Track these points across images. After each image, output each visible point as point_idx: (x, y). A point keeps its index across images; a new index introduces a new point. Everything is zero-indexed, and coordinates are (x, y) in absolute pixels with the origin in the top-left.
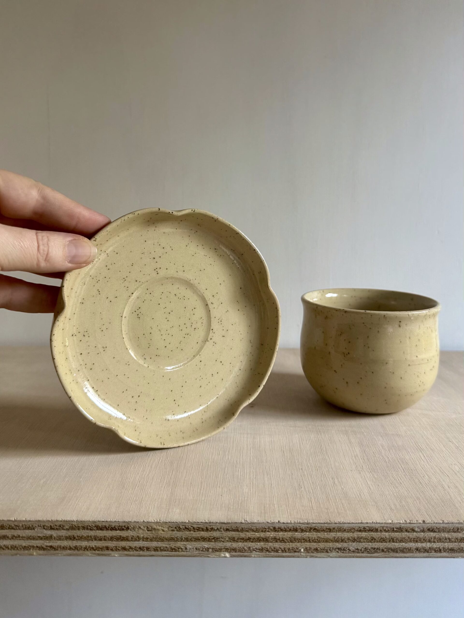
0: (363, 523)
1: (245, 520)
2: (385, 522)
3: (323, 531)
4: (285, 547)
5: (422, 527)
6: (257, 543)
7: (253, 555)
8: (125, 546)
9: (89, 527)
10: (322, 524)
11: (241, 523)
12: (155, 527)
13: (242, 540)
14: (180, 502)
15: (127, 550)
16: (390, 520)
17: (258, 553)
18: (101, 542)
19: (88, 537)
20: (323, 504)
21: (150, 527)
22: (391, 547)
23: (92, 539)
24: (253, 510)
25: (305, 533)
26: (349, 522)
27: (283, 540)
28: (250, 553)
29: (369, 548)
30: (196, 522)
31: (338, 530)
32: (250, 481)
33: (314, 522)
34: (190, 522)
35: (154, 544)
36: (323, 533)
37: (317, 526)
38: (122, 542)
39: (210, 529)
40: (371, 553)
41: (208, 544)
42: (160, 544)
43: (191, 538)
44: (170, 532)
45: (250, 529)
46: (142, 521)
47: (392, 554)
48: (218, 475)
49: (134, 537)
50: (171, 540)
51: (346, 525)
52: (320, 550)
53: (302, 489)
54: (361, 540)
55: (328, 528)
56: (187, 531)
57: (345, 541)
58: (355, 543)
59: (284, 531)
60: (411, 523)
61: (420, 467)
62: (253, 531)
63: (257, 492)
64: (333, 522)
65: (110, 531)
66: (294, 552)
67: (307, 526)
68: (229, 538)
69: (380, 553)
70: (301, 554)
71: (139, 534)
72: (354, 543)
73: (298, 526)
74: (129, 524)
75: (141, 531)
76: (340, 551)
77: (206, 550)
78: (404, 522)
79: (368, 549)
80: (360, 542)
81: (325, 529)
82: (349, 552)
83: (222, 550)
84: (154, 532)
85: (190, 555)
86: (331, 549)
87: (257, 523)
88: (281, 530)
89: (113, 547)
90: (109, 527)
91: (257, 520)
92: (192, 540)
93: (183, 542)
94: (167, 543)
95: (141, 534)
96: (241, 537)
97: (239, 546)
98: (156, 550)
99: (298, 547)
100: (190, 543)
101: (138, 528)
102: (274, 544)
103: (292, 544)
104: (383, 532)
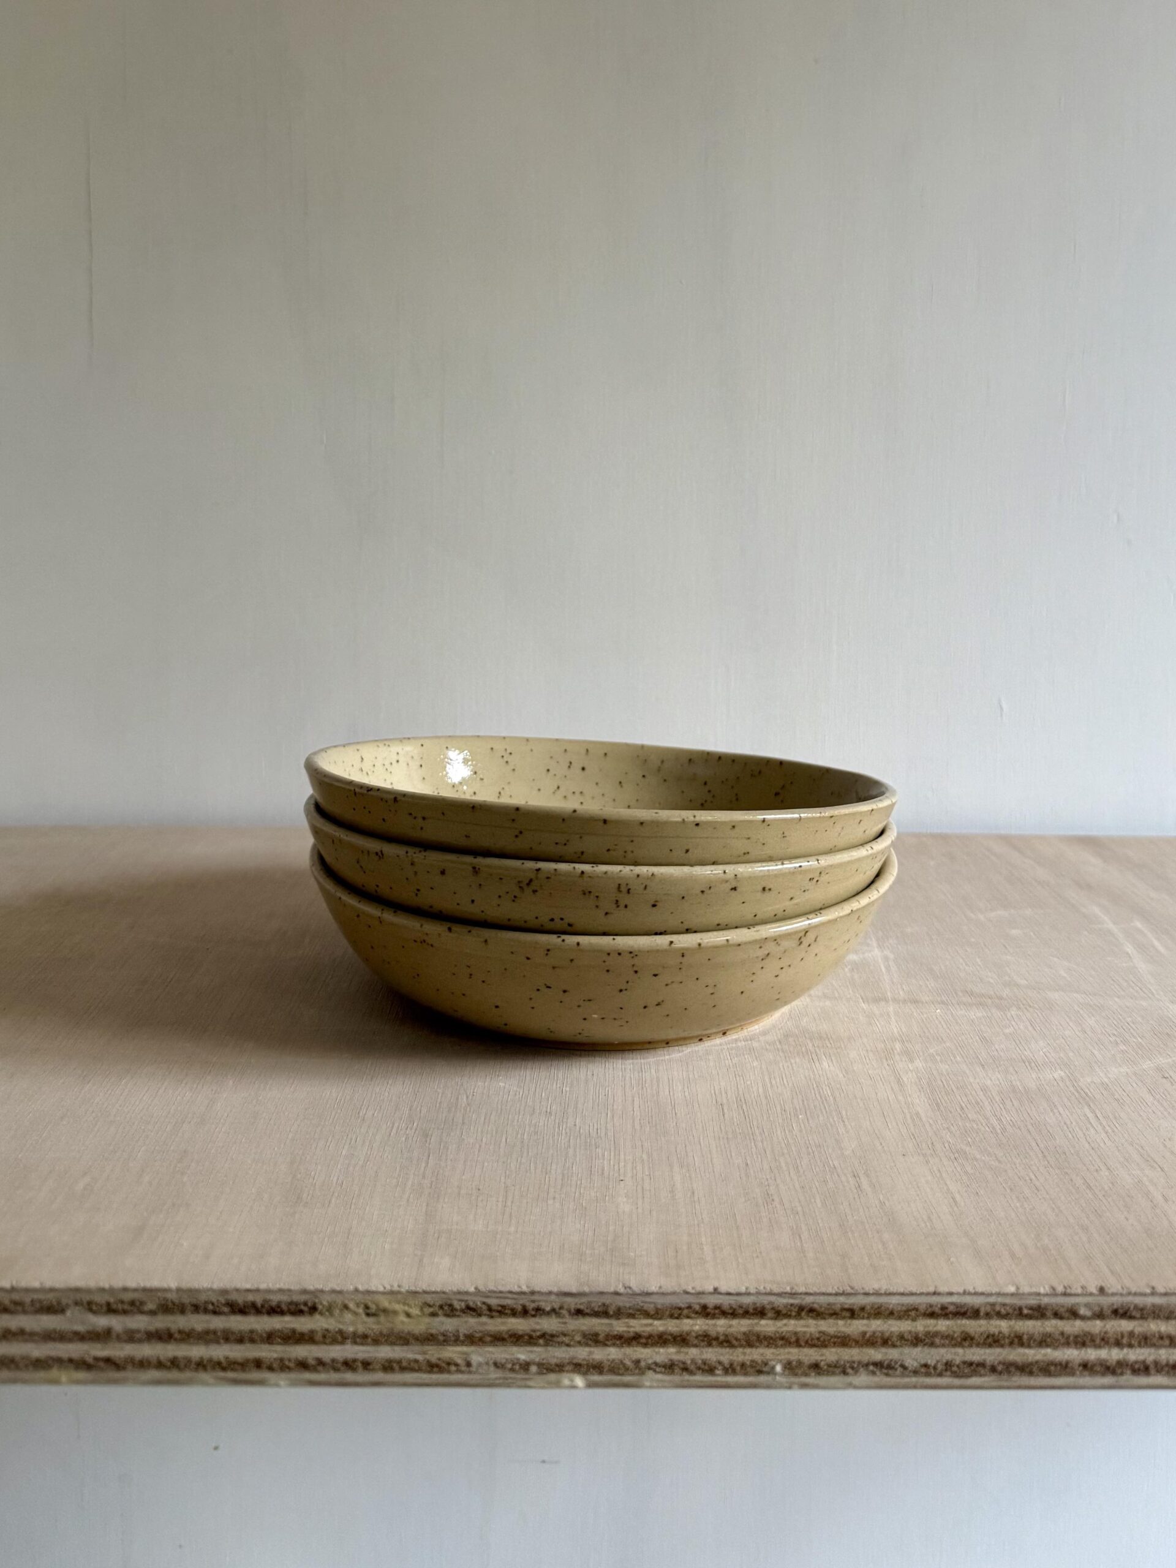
0: (939, 1294)
1: (626, 1286)
2: (995, 1290)
3: (835, 1314)
4: (731, 1360)
5: (1099, 1305)
6: (657, 1350)
7: (646, 1380)
8: (307, 1358)
10: (831, 1297)
11: (617, 1293)
12: (385, 1303)
13: (617, 1340)
14: (452, 1237)
15: (310, 1368)
16: (1013, 1285)
17: (660, 1376)
18: (242, 1346)
19: (207, 1332)
20: (832, 1243)
21: (374, 1306)
22: (1016, 1361)
23: (219, 1338)
24: (645, 1258)
25: (785, 1321)
26: (902, 1290)
27: (728, 1341)
28: (639, 1374)
29: (958, 1362)
30: (495, 1289)
31: (872, 1312)
33: (808, 1291)
34: (479, 1290)
35: (385, 1352)
36: (832, 1321)
37: (817, 1301)
38: (297, 1348)
39: (533, 1309)
40: (962, 1377)
41: (526, 1351)
42: (399, 1352)
43: (481, 1334)
44: (427, 1321)
45: (638, 1310)
46: (352, 1288)
47: (1016, 1379)
49: (330, 1333)
50: (429, 1340)
51: (894, 1300)
52: (825, 1367)
53: (774, 1205)
54: (936, 1340)
55: (846, 1306)
56: (473, 1316)
57: (893, 1342)
58: (919, 1349)
59: (729, 1316)
60: (1070, 1295)
61: (1087, 1145)
62: (647, 1315)
63: (654, 1213)
64: (858, 1292)
65: (265, 1315)
66: (757, 1374)
67: (791, 1301)
68: (584, 1335)
70: (775, 1379)
71: (343, 1323)
72: (916, 1350)
73: (765, 1302)
74: (316, 1297)
75: (350, 1317)
76: (881, 1370)
77: (521, 1368)
78: (1048, 1290)
79: (954, 1364)
80: (932, 1345)
81: (838, 1311)
82: (903, 1373)
83: (564, 1369)
84: (382, 1318)
85: (479, 1382)
86: (856, 1365)
87: (657, 1293)
88: (721, 1312)
89: (272, 1361)
90: (263, 1306)
91: (659, 1285)
92: (484, 1339)
93: (462, 1345)
94: (417, 1348)
95: (351, 1323)
96: (614, 1331)
97: (609, 1357)
98: (389, 1367)
99: (767, 1360)
100: (478, 1349)
101: (341, 1307)
102: (703, 1352)
103: (751, 1352)
104: (993, 1319)
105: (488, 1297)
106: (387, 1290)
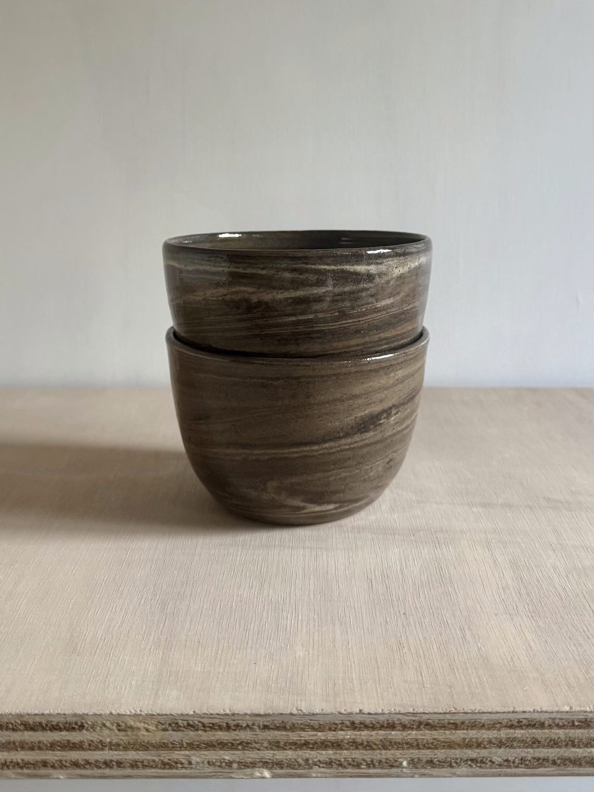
0: (516, 712)
1: (299, 709)
2: (556, 709)
3: (444, 727)
4: (372, 759)
6: (320, 752)
7: (313, 772)
8: (78, 760)
9: (10, 726)
10: (440, 715)
11: (292, 714)
12: (132, 723)
13: (293, 745)
14: (179, 677)
15: (82, 767)
16: (568, 706)
17: (323, 770)
18: (33, 752)
19: (9, 743)
20: (443, 677)
21: (123, 724)
22: (570, 757)
23: (17, 747)
24: (313, 689)
25: (409, 732)
26: (490, 710)
27: (370, 746)
28: (308, 769)
29: (529, 758)
30: (207, 713)
31: (470, 725)
32: (309, 637)
33: (425, 711)
34: (196, 714)
35: (132, 755)
36: (442, 731)
37: (432, 718)
38: (71, 753)
39: (234, 726)
40: (532, 768)
41: (230, 753)
42: (141, 755)
43: (198, 743)
44: (161, 734)
45: (308, 726)
46: (108, 712)
47: (571, 769)
48: (249, 626)
49: (94, 743)
50: (162, 747)
51: (484, 718)
52: (438, 763)
53: (404, 651)
54: (514, 743)
55: (452, 722)
56: (192, 730)
57: (484, 745)
58: (503, 749)
59: (370, 729)
62: (313, 728)
63: (320, 657)
64: (460, 711)
65: (49, 731)
66: (390, 767)
67: (413, 718)
68: (270, 743)
69: (548, 767)
70: (402, 771)
71: (103, 736)
72: (500, 750)
73: (396, 719)
74: (83, 719)
75: (107, 731)
76: (476, 764)
77: (226, 765)
79: (527, 760)
80: (512, 747)
81: (446, 725)
82: (491, 766)
83: (256, 766)
84: (129, 733)
85: (199, 775)
86: (458, 761)
87: (320, 714)
88: (366, 726)
89: (54, 761)
90: (46, 725)
91: (321, 708)
92: (200, 747)
93: (185, 750)
94: (153, 752)
95: (107, 736)
96: (291, 740)
97: (287, 757)
98: (135, 765)
99: (397, 758)
100: (196, 753)
101: (101, 725)
102: (352, 753)
103: (386, 753)
104: (553, 729)
105: (202, 718)
106: (132, 713)
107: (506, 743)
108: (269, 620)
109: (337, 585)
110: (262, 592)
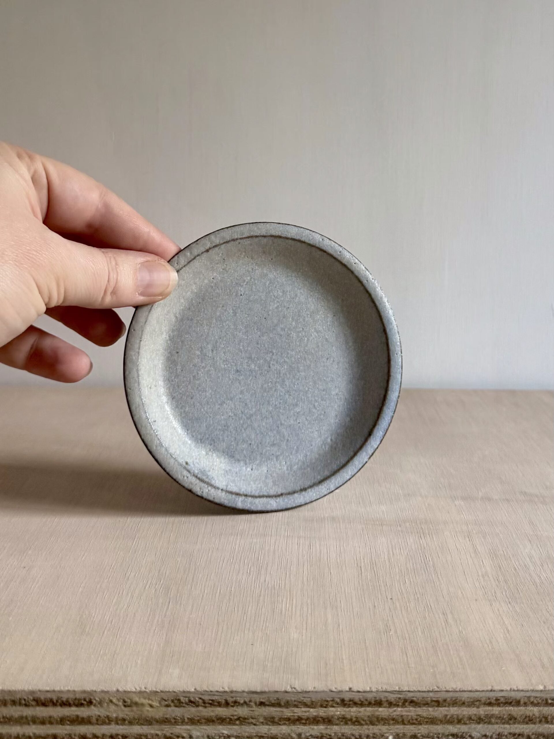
0: (494, 691)
1: (292, 687)
2: (531, 688)
3: (427, 704)
4: (360, 733)
6: (312, 727)
8: (86, 733)
9: (23, 702)
10: (424, 693)
11: (286, 692)
12: (136, 699)
13: (287, 721)
14: (182, 656)
16: (542, 685)
18: (45, 726)
19: (22, 717)
20: (427, 657)
21: (129, 701)
23: (29, 721)
24: (306, 669)
25: (395, 709)
26: (470, 689)
27: (358, 722)
29: (506, 734)
30: (207, 690)
31: (451, 703)
32: (302, 620)
33: (410, 690)
34: (197, 691)
35: (136, 729)
36: (426, 708)
37: (416, 696)
38: (80, 727)
39: (232, 702)
41: (228, 728)
42: (145, 729)
43: (198, 718)
44: (163, 710)
45: (300, 702)
46: (115, 689)
48: (247, 609)
49: (101, 718)
50: (165, 722)
51: (465, 695)
52: (421, 737)
53: (390, 633)
54: (492, 719)
55: (434, 699)
56: (193, 707)
57: (464, 721)
58: (480, 726)
59: (359, 706)
62: (306, 705)
63: (313, 639)
64: (442, 690)
65: (59, 707)
67: (399, 696)
68: (265, 718)
71: (109, 712)
73: (382, 697)
74: (92, 695)
75: (113, 707)
79: (504, 735)
80: (490, 723)
81: (429, 702)
84: (135, 708)
86: (440, 736)
87: (312, 692)
88: (355, 703)
89: (64, 735)
90: (57, 701)
91: (313, 686)
92: (200, 722)
93: (187, 725)
94: (156, 727)
95: (114, 712)
96: (285, 715)
97: (281, 732)
99: (384, 733)
100: (197, 727)
101: (108, 701)
102: (342, 728)
103: (373, 728)
104: (529, 707)
105: (202, 694)
106: (137, 690)
107: (485, 720)
108: (266, 604)
109: (329, 572)
110: (259, 579)
